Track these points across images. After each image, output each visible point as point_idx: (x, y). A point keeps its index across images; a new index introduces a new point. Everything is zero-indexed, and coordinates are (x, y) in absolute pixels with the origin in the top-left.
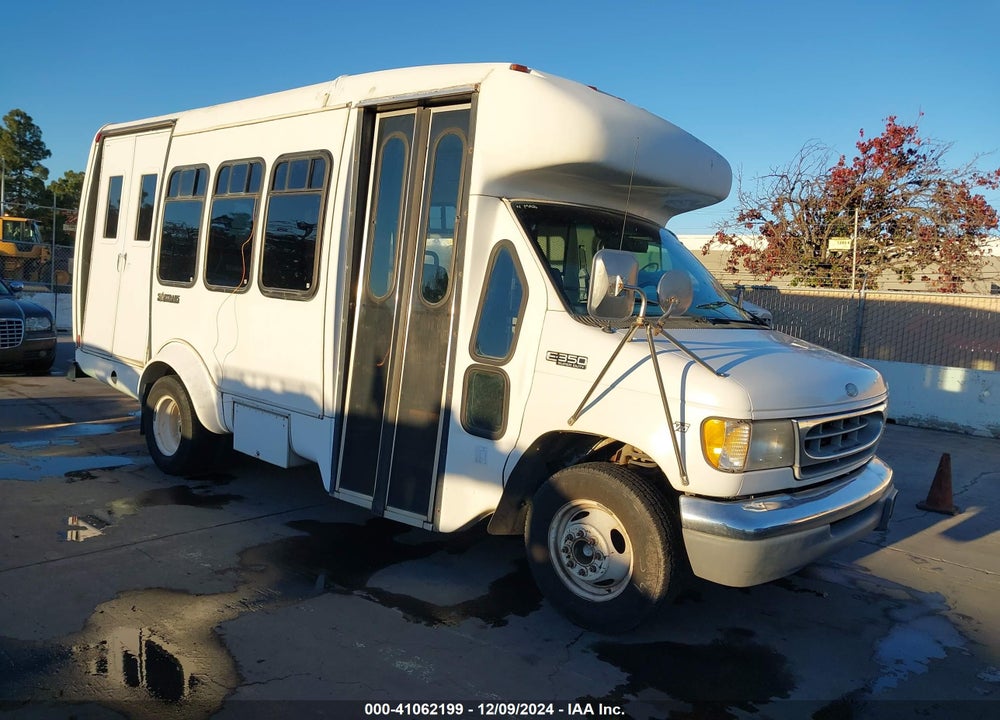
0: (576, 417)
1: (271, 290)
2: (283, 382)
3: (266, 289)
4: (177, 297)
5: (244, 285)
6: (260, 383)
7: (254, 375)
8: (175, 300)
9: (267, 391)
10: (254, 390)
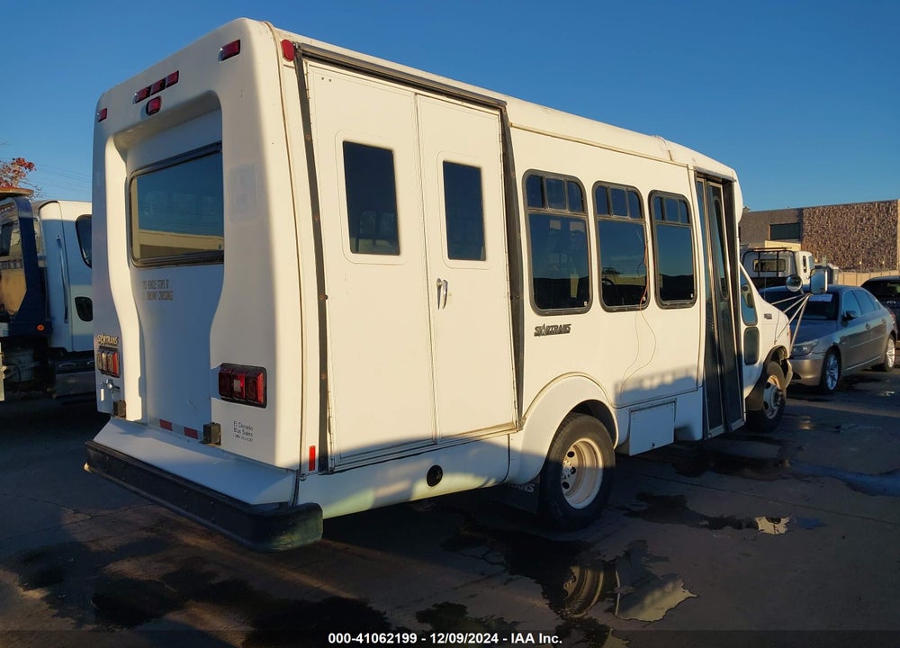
0: (775, 341)
1: (668, 303)
2: (674, 373)
3: (664, 303)
4: (568, 326)
5: (644, 302)
6: (656, 382)
7: (652, 378)
8: (565, 329)
9: (662, 386)
10: (651, 390)
